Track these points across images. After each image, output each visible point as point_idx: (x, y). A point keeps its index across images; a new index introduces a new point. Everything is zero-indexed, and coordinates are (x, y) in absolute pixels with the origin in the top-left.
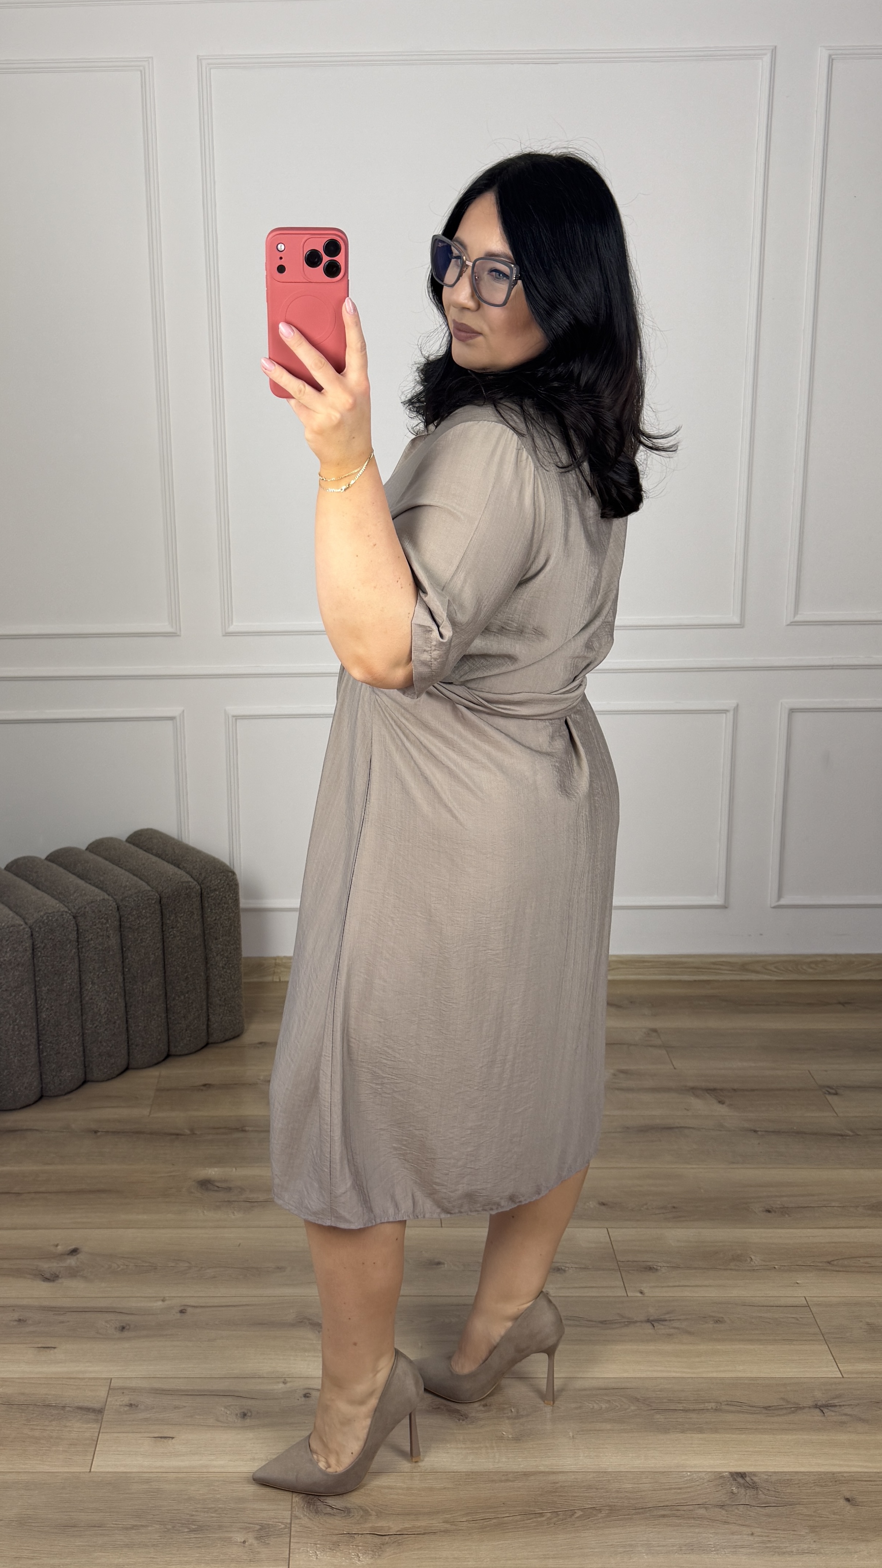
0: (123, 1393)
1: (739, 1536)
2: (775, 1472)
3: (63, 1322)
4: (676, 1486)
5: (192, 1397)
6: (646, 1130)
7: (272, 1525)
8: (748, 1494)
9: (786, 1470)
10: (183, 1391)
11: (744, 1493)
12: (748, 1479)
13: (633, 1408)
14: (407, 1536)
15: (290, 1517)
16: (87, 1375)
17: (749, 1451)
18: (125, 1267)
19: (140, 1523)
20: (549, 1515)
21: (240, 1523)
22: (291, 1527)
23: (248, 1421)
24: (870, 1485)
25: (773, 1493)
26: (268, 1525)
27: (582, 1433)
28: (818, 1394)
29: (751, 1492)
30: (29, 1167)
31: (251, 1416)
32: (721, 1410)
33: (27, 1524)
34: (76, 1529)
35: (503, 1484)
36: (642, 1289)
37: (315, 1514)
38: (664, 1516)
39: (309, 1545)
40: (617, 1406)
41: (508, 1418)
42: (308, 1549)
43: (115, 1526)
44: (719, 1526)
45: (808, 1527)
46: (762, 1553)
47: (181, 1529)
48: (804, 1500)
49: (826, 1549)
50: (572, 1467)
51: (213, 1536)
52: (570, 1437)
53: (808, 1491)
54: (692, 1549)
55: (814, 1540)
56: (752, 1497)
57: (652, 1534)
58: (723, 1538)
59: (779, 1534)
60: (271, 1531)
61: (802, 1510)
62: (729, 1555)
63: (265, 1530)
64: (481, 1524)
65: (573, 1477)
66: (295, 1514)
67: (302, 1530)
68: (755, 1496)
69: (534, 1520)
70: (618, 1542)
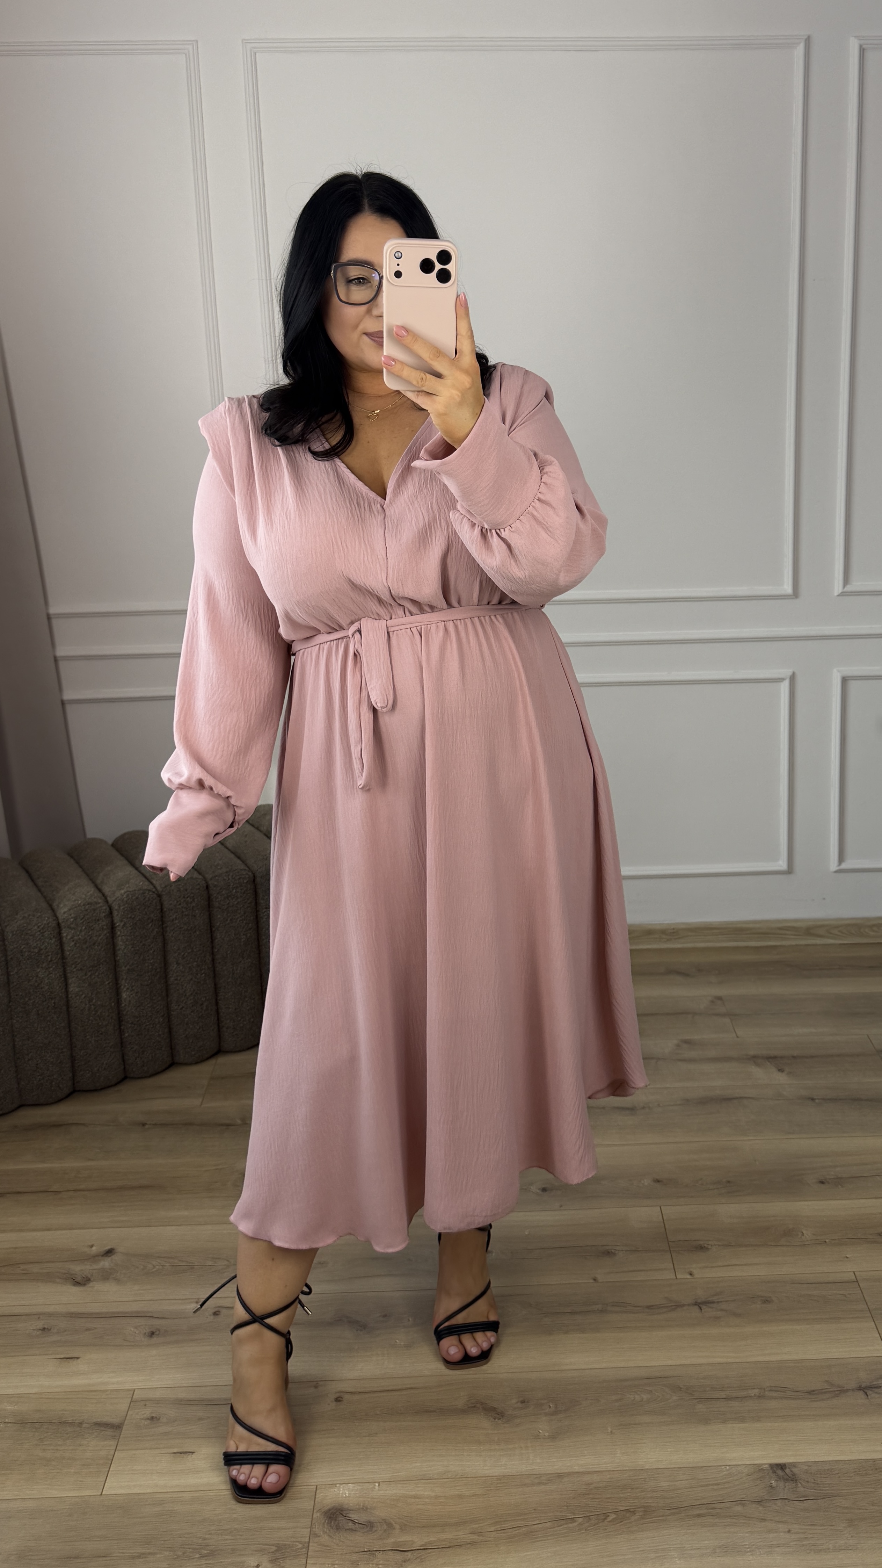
0: (145, 1405)
1: (775, 1534)
2: (815, 1462)
3: (90, 1330)
4: (714, 1482)
5: (217, 1406)
6: (704, 1102)
7: (289, 1545)
8: (787, 1488)
9: (826, 1459)
10: (209, 1400)
11: (783, 1487)
12: (787, 1471)
13: (675, 1398)
14: (430, 1551)
15: (309, 1534)
16: (110, 1387)
17: (790, 1441)
18: (161, 1268)
19: (148, 1551)
20: (581, 1519)
21: (254, 1545)
22: (309, 1545)
25: (813, 1485)
26: (285, 1545)
27: (620, 1427)
28: (862, 1375)
29: (789, 1485)
30: (70, 1163)
32: (764, 1397)
33: (30, 1558)
34: (82, 1561)
35: (535, 1487)
36: (692, 1270)
37: (335, 1530)
38: (698, 1516)
39: (327, 1565)
40: (659, 1397)
41: (546, 1414)
43: (122, 1554)
44: (755, 1524)
45: (846, 1520)
46: (798, 1552)
47: (191, 1555)
48: (843, 1492)
49: (863, 1545)
50: (609, 1465)
51: (226, 1560)
52: (608, 1433)
53: (848, 1481)
54: (724, 1552)
55: (851, 1535)
56: (791, 1490)
57: (687, 1536)
58: (759, 1537)
59: (816, 1529)
60: (288, 1552)
61: (841, 1502)
62: (765, 1555)
63: (280, 1552)
64: (509, 1534)
65: (608, 1476)
66: (315, 1532)
67: (319, 1550)
68: (794, 1489)
69: (566, 1526)
70: (650, 1547)
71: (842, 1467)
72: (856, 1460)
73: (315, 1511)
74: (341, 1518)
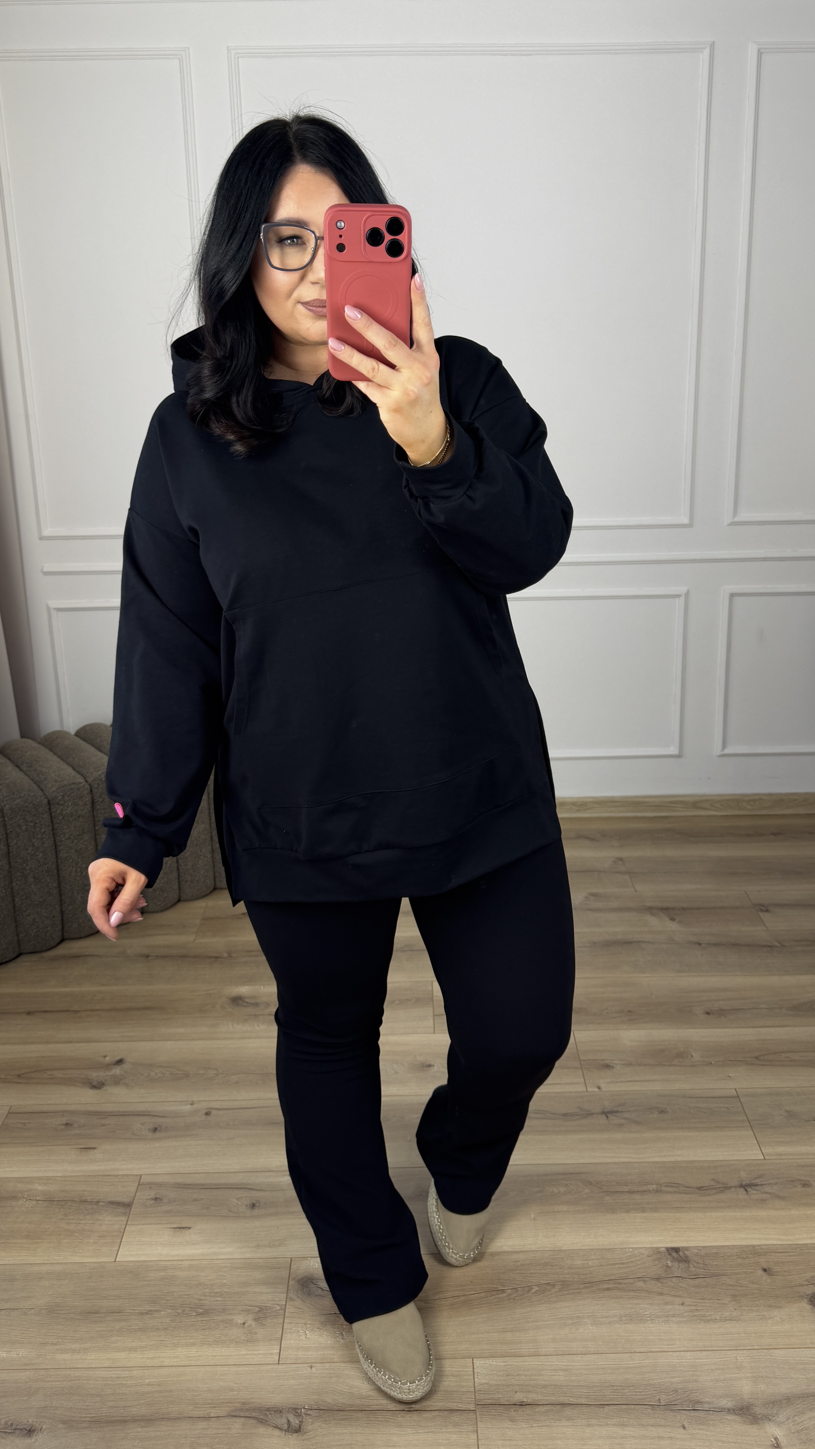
0: (150, 1188)
1: (671, 1306)
2: (704, 1247)
3: (103, 1125)
4: (620, 1262)
5: (209, 1190)
6: (609, 944)
7: (270, 1307)
8: (681, 1267)
9: (714, 1244)
10: (202, 1185)
11: (678, 1267)
12: (681, 1253)
13: (587, 1191)
15: (285, 1299)
16: (121, 1173)
17: (683, 1228)
18: (162, 1075)
19: (154, 1308)
20: (510, 1291)
21: (241, 1305)
22: (285, 1308)
23: (256, 1212)
24: (786, 1256)
25: (703, 1266)
26: (266, 1307)
27: (542, 1215)
28: (743, 1175)
29: (682, 1265)
30: (87, 988)
31: (259, 1206)
32: (661, 1191)
33: (55, 1312)
34: (98, 1315)
36: (600, 1084)
37: (307, 1296)
38: (608, 1289)
39: (300, 1325)
40: (574, 1190)
42: (299, 1329)
43: (132, 1311)
44: (654, 1297)
45: (731, 1296)
46: (690, 1321)
47: (189, 1313)
48: (728, 1272)
49: (745, 1316)
50: (532, 1246)
51: (217, 1318)
52: (531, 1219)
53: (732, 1263)
54: (630, 1320)
55: (735, 1308)
56: (684, 1269)
57: (597, 1306)
58: (657, 1308)
59: (705, 1303)
60: (269, 1313)
61: (726, 1280)
62: (662, 1323)
63: (262, 1312)
64: (450, 1302)
65: (532, 1255)
66: (290, 1296)
67: (295, 1311)
68: (687, 1269)
69: (497, 1296)
70: (567, 1315)
71: (727, 1251)
72: (738, 1246)
73: (290, 1279)
74: (312, 1286)
